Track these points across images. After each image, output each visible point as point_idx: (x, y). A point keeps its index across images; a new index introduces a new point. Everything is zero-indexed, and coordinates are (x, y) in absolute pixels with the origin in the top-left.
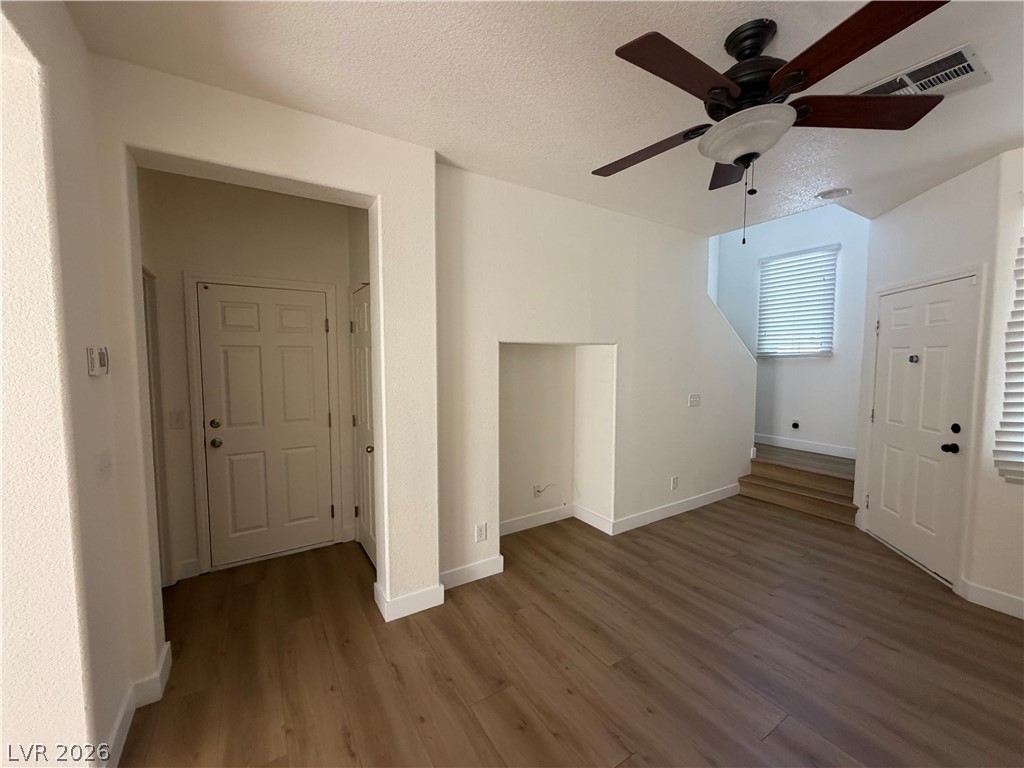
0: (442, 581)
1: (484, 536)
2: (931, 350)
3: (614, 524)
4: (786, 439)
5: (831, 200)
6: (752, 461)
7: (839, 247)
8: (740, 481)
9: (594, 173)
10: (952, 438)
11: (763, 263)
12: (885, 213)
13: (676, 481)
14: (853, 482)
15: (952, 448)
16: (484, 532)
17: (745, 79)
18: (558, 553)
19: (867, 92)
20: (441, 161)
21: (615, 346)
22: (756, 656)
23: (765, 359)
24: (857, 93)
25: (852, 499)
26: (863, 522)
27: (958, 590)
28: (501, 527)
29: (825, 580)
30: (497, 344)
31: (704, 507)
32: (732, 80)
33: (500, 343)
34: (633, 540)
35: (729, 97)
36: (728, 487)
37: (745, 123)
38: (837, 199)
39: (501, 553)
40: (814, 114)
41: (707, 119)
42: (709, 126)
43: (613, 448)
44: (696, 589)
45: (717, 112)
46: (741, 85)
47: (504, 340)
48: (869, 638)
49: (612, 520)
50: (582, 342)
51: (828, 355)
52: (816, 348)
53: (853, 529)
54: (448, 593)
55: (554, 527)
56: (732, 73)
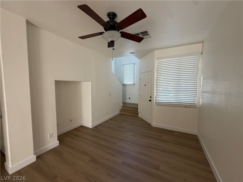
0: (35, 154)
1: (52, 137)
2: (147, 83)
3: (92, 125)
4: (128, 101)
5: (132, 54)
6: (122, 106)
7: (135, 64)
8: (120, 111)
9: (79, 37)
10: (150, 99)
11: (123, 65)
12: (141, 58)
13: (106, 112)
14: (138, 108)
15: (150, 101)
16: (52, 135)
17: (111, 24)
18: (77, 136)
19: (134, 34)
20: (28, 23)
21: (90, 82)
22: (120, 147)
23: (124, 85)
24: (133, 34)
25: (138, 111)
26: (140, 116)
27: (152, 125)
28: (58, 133)
29: (133, 128)
30: (54, 81)
31: (113, 117)
32: (108, 23)
33: (55, 81)
34: (96, 128)
35: (107, 27)
36: (118, 112)
37: (111, 34)
38: (133, 54)
39: (58, 140)
40: (125, 35)
41: (104, 31)
42: (104, 32)
43: (91, 107)
44: (110, 136)
45: (106, 30)
46: (110, 25)
47: (56, 80)
48: (139, 137)
49: (91, 124)
50: (82, 81)
51: (134, 84)
52: (132, 83)
53: (138, 117)
54: (38, 157)
55: (77, 129)
56: (108, 22)
